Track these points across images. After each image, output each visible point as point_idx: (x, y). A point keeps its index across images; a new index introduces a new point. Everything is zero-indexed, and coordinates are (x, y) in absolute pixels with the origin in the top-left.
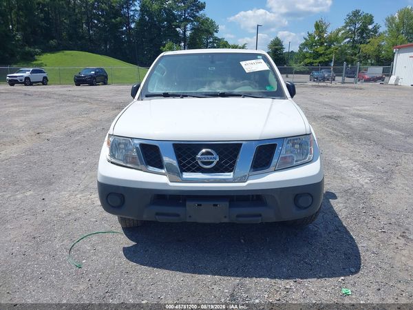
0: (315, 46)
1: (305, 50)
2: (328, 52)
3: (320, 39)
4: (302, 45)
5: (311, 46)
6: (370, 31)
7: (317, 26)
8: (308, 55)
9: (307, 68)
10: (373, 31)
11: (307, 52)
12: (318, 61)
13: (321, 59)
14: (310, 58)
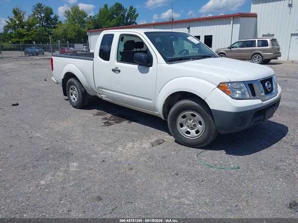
0: (17, 28)
1: (9, 31)
2: (30, 33)
3: (21, 23)
4: (6, 27)
5: (14, 29)
6: (53, 19)
7: (16, 13)
8: (13, 36)
9: (15, 46)
10: (54, 20)
11: (12, 33)
12: (23, 40)
13: (25, 39)
14: (16, 37)
